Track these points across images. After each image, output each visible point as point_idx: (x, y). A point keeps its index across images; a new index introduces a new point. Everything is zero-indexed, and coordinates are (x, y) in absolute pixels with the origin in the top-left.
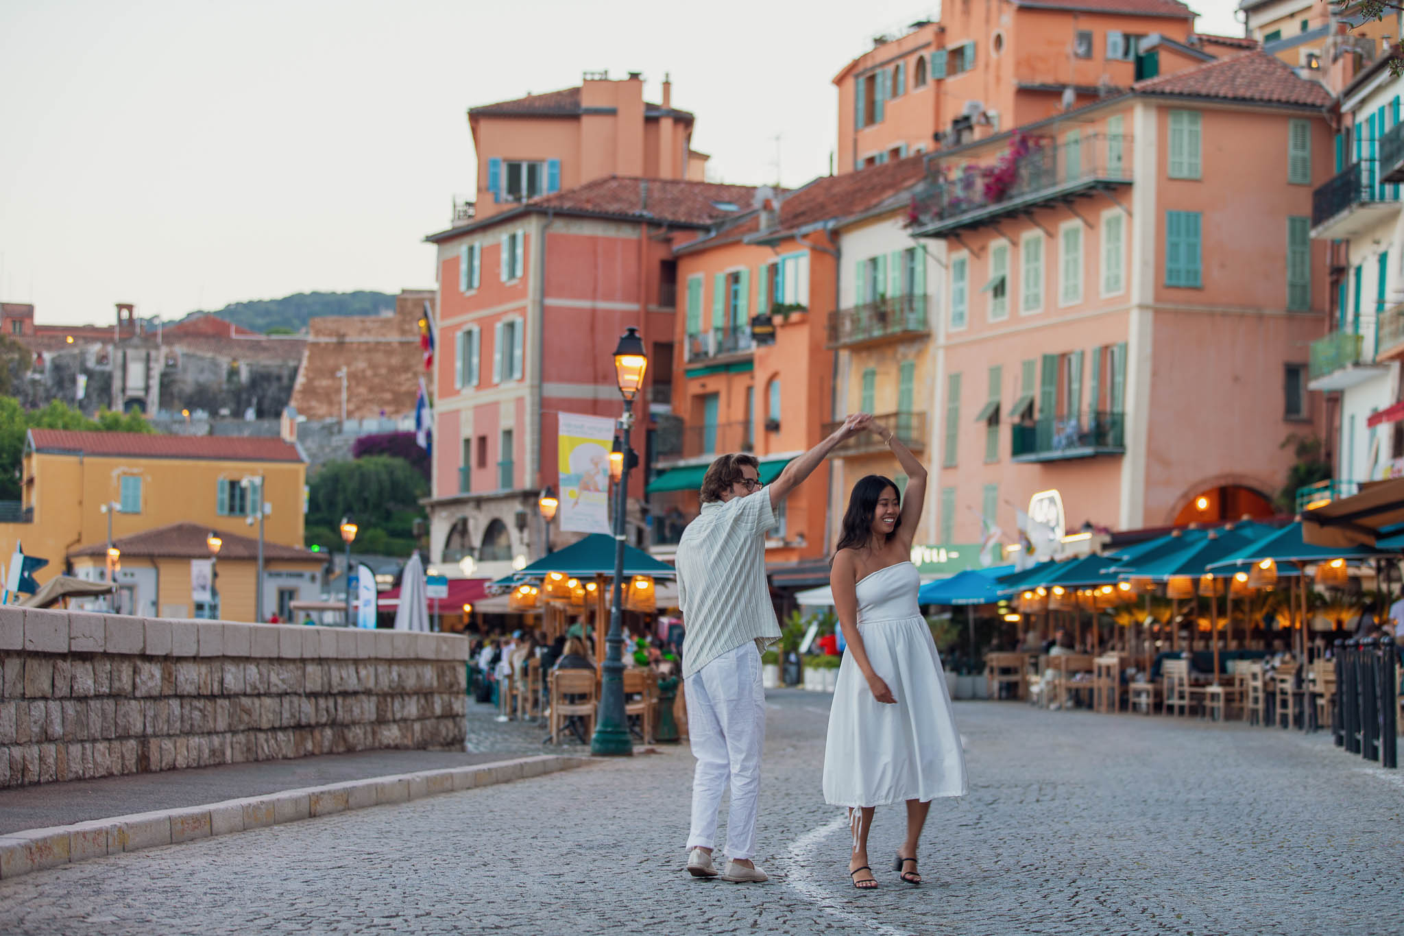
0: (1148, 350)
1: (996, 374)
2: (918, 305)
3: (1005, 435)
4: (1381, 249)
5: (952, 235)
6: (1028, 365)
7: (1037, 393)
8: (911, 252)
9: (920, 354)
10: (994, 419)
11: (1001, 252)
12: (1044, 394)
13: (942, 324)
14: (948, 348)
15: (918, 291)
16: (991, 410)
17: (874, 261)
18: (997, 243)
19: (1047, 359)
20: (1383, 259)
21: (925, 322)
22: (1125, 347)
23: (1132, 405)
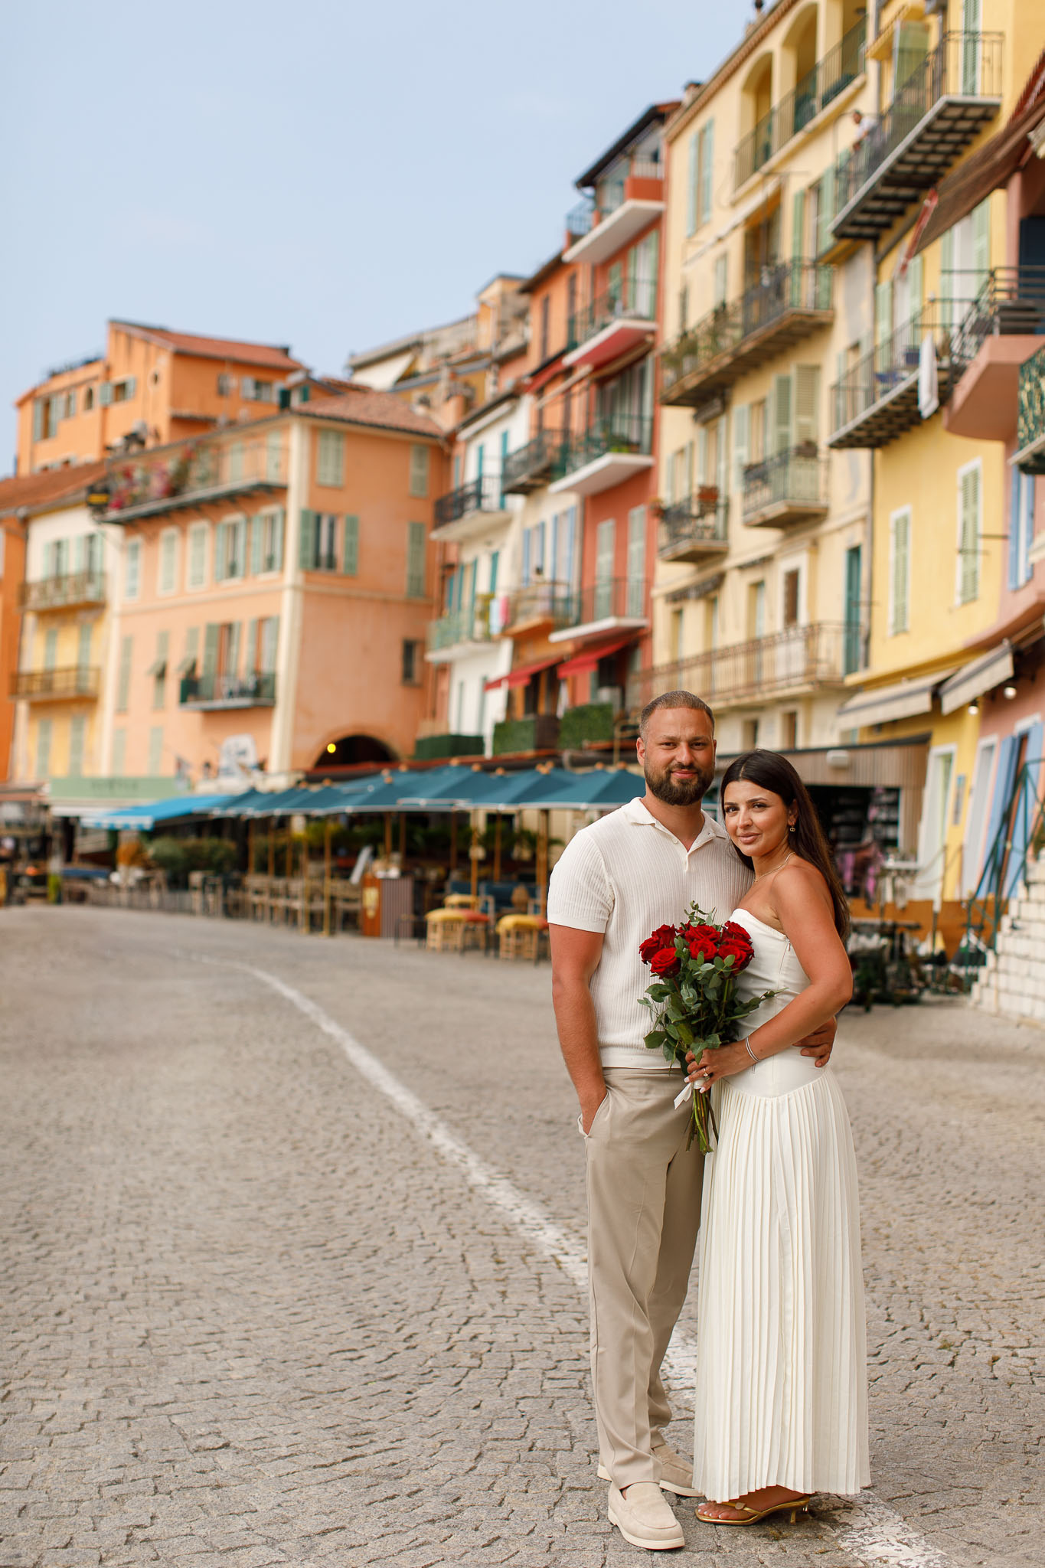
0: (298, 624)
1: (164, 639)
2: (97, 579)
3: (173, 686)
4: (494, 548)
5: (129, 525)
6: (193, 633)
7: (200, 654)
8: (91, 538)
9: (98, 619)
10: (161, 675)
11: (171, 539)
12: (208, 657)
13: (117, 597)
14: (124, 615)
15: (97, 568)
16: (158, 669)
17: (58, 545)
18: (169, 531)
19: (210, 628)
20: (495, 558)
21: (102, 593)
22: (277, 621)
23: (284, 667)
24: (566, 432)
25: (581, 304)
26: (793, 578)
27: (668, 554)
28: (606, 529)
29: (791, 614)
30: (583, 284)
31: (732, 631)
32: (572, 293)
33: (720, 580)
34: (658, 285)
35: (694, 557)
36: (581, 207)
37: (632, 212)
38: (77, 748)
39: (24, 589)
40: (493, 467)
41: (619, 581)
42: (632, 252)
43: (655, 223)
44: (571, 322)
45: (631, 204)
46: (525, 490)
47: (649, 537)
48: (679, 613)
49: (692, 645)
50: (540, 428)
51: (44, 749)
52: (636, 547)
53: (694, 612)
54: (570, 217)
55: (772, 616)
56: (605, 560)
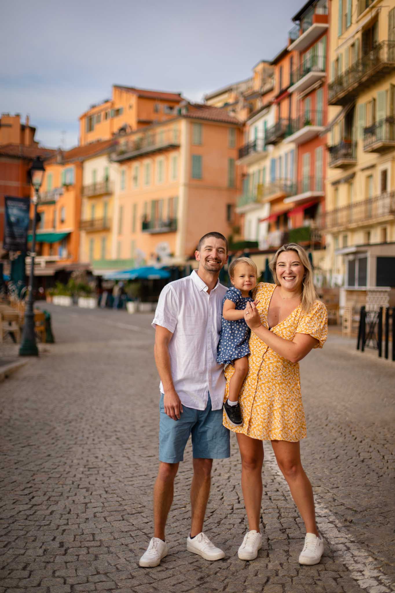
0: (186, 199)
1: (135, 207)
3: (139, 225)
6: (146, 204)
8: (107, 169)
9: (111, 199)
10: (134, 220)
11: (137, 168)
12: (152, 212)
13: (117, 190)
14: (120, 198)
17: (94, 171)
18: (135, 164)
19: (153, 201)
21: (111, 189)
22: (177, 198)
23: (180, 215)
24: (290, 119)
25: (295, 67)
26: (384, 174)
27: (332, 165)
28: (306, 157)
29: (384, 187)
30: (296, 60)
31: (359, 196)
32: (291, 63)
33: (353, 176)
34: (326, 58)
35: (343, 167)
36: (294, 28)
37: (316, 28)
38: (104, 249)
39: (82, 189)
40: (261, 135)
41: (312, 177)
42: (315, 45)
43: (325, 32)
44: (291, 75)
45: (315, 25)
46: (274, 143)
47: (324, 159)
48: (336, 190)
49: (342, 202)
50: (279, 118)
51: (91, 250)
52: (319, 164)
53: (343, 188)
54: (290, 33)
55: (376, 188)
56: (306, 170)
